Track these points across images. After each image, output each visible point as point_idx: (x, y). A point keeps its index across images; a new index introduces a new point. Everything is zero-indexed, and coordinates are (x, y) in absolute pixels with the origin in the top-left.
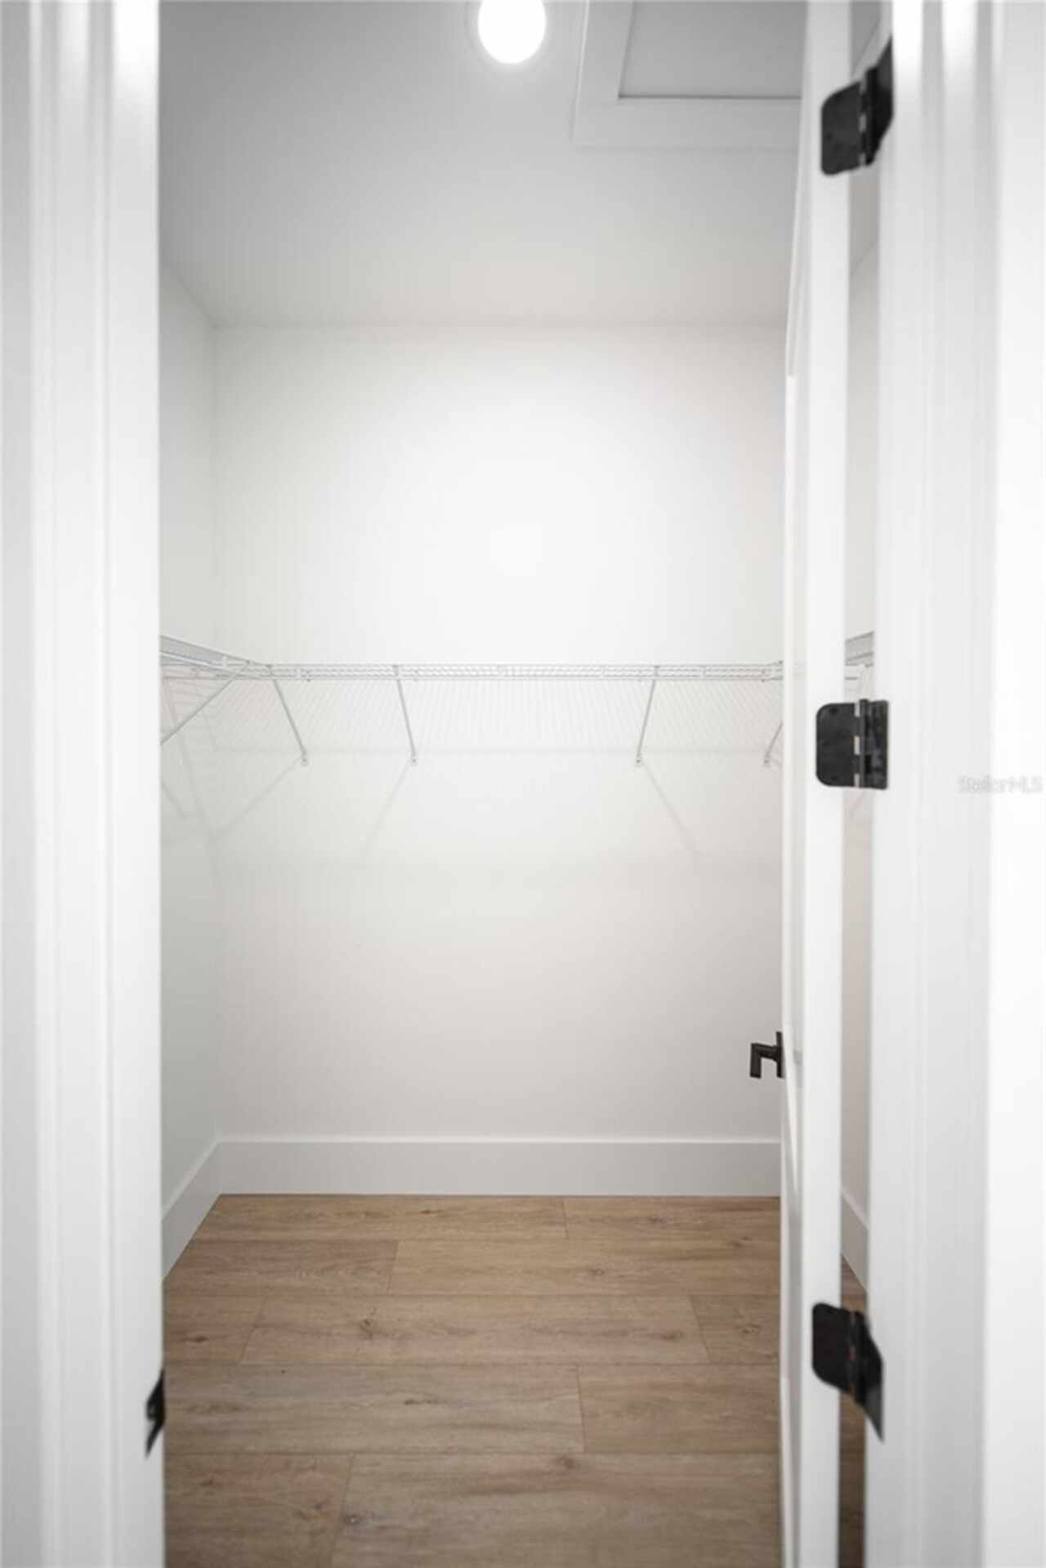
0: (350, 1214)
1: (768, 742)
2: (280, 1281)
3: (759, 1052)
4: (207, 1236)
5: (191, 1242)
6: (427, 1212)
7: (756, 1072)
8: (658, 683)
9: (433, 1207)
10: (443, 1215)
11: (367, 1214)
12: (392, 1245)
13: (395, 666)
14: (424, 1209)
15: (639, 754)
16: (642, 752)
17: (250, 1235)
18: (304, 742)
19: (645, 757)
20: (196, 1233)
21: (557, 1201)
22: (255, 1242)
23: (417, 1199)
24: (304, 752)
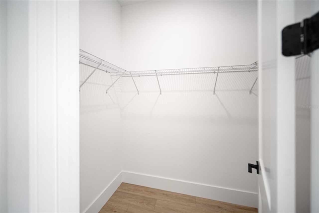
0: (147, 191)
1: (251, 88)
2: (132, 203)
3: (251, 166)
4: (119, 190)
5: (116, 191)
6: (164, 194)
7: (250, 171)
8: (219, 74)
9: (165, 193)
10: (167, 195)
11: (151, 192)
12: (156, 200)
13: (155, 71)
14: (163, 193)
15: (214, 91)
16: (215, 91)
17: (127, 192)
18: (138, 90)
19: (216, 92)
20: (117, 189)
21: (194, 198)
22: (127, 193)
23: (162, 191)
24: (138, 92)
